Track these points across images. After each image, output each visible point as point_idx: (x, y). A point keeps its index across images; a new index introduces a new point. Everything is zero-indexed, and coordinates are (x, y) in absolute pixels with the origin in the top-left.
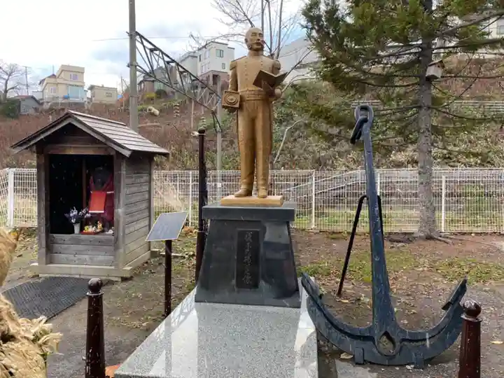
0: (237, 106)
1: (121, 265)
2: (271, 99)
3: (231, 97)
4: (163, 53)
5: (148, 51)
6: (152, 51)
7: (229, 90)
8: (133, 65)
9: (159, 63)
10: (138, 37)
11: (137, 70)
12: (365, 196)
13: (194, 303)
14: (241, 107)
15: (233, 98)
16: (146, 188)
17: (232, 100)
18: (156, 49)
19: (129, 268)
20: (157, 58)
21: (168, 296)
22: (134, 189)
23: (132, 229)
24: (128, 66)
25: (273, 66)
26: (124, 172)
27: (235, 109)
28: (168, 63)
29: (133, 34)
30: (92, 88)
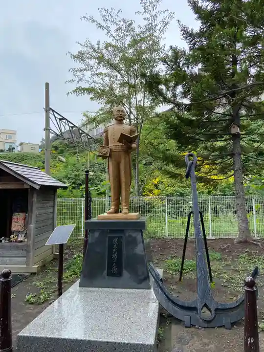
0: (108, 155)
1: (31, 264)
2: (129, 151)
3: (104, 150)
4: (68, 121)
5: (58, 120)
6: (60, 120)
7: (103, 145)
8: (47, 129)
9: (65, 128)
10: (51, 111)
11: (49, 132)
12: (191, 212)
13: (78, 288)
14: (110, 156)
15: (105, 150)
16: (51, 210)
17: (105, 151)
18: (64, 118)
19: (37, 266)
20: (64, 124)
21: (60, 284)
22: (43, 211)
23: (39, 239)
24: (44, 130)
25: (131, 131)
26: (35, 200)
27: (106, 157)
28: (72, 127)
29: (48, 109)
30: (21, 144)
